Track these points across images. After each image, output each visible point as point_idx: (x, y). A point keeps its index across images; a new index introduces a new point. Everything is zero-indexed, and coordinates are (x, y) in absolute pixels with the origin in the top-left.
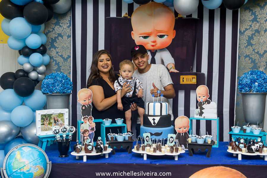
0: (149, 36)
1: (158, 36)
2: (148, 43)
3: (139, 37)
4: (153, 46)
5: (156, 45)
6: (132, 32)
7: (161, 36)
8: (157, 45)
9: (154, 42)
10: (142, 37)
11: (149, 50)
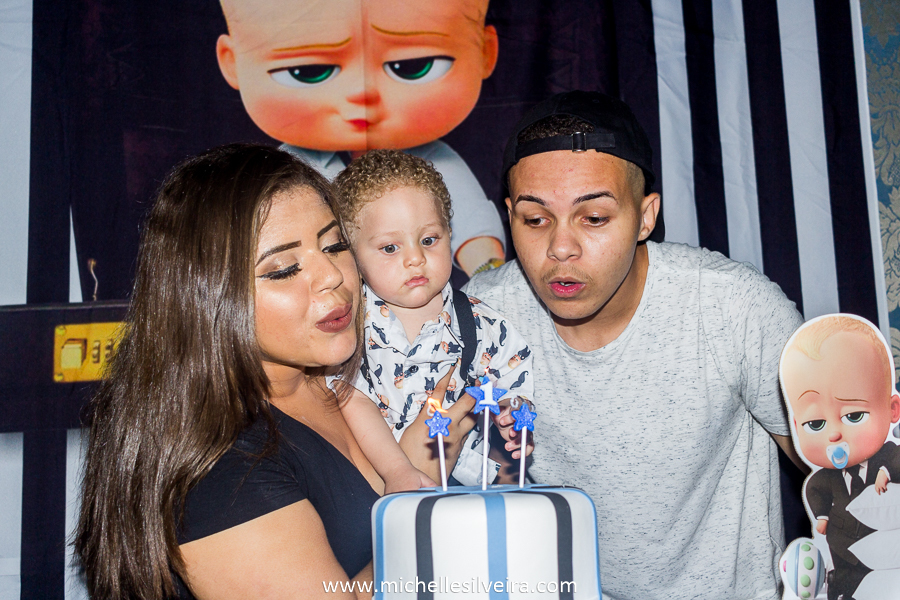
0: (331, 68)
1: (391, 64)
2: (333, 111)
3: (271, 71)
4: (361, 125)
5: (379, 119)
6: (223, 38)
7: (410, 69)
8: (385, 124)
9: (370, 100)
10: (287, 73)
11: (335, 150)
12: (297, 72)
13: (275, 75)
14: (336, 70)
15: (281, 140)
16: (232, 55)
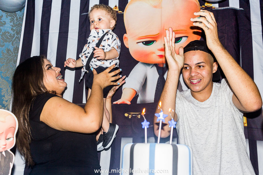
0: (153, 41)
2: (154, 53)
3: (137, 43)
6: (125, 35)
10: (142, 43)
11: (154, 63)
12: (144, 43)
13: (138, 44)
14: (155, 42)
15: (139, 61)
16: (127, 39)
